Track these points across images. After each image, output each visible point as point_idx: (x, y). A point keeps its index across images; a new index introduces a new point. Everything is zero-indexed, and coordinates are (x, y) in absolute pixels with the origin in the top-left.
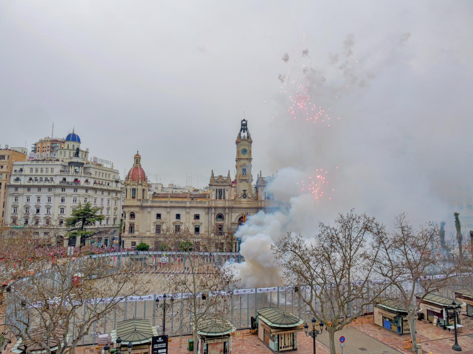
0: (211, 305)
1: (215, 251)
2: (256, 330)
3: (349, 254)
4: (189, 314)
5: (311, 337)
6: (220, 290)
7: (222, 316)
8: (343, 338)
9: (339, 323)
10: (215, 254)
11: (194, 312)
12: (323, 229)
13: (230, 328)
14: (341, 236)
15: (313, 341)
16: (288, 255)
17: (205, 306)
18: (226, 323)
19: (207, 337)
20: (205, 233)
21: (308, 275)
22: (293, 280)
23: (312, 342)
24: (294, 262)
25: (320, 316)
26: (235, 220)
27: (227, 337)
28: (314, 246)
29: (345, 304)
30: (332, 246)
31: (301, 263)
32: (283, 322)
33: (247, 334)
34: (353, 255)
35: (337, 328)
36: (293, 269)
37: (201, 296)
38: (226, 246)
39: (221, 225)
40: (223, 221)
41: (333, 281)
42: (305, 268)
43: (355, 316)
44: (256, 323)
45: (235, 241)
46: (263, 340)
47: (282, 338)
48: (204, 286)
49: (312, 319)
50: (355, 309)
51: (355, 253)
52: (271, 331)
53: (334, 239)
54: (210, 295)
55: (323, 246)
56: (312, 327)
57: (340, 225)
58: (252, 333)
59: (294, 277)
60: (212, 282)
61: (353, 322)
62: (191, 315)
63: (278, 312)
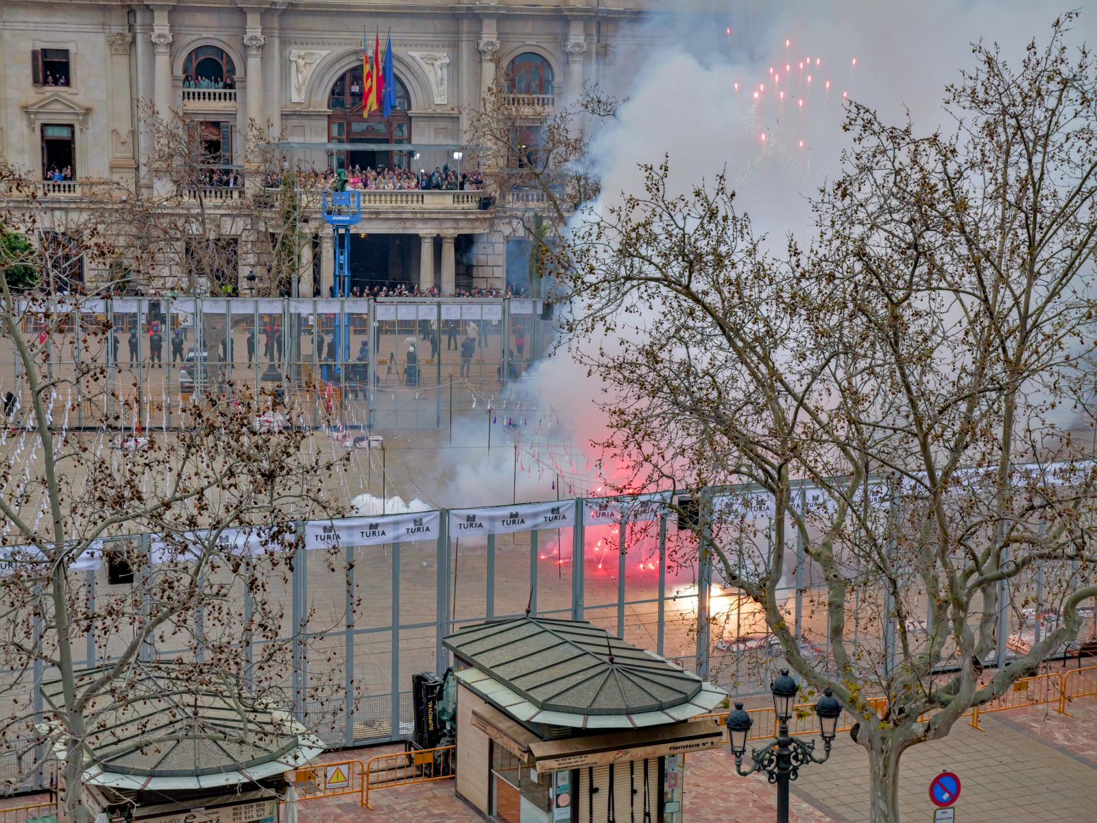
0: (166, 616)
1: (186, 292)
2: (441, 748)
3: (1016, 299)
4: (29, 675)
5: (763, 777)
6: (217, 526)
7: (237, 676)
8: (948, 782)
9: (931, 700)
10: (183, 308)
11: (57, 657)
12: (871, 142)
13: (284, 742)
14: (975, 185)
15: (773, 801)
16: (642, 306)
17: (126, 619)
18: (261, 718)
19: (144, 797)
20: (115, 178)
21: (758, 428)
22: (668, 455)
23: (770, 808)
24: (679, 353)
25: (824, 659)
26: (310, 93)
27: (272, 792)
28: (807, 252)
29: (970, 594)
30: (916, 251)
31: (721, 356)
32: (603, 703)
33: (392, 775)
34: (1041, 309)
35: (918, 728)
36: (674, 391)
37: (100, 566)
38: (251, 259)
39: (216, 124)
40: (232, 97)
41: (910, 460)
42: (740, 384)
43: (1029, 662)
44: (444, 711)
45: (309, 229)
46: (483, 805)
47: (593, 790)
48: (119, 501)
49: (777, 678)
50: (1031, 620)
51: (1054, 294)
52: (529, 751)
53: (932, 206)
54: (159, 554)
55: (861, 254)
56: (773, 727)
57: (975, 120)
58: (419, 767)
59: (678, 443)
60: (170, 478)
61: (1011, 693)
62: (38, 674)
63: (574, 644)
